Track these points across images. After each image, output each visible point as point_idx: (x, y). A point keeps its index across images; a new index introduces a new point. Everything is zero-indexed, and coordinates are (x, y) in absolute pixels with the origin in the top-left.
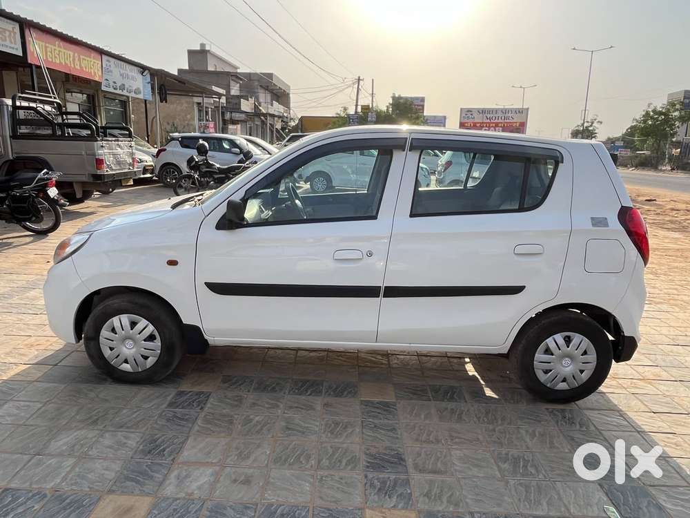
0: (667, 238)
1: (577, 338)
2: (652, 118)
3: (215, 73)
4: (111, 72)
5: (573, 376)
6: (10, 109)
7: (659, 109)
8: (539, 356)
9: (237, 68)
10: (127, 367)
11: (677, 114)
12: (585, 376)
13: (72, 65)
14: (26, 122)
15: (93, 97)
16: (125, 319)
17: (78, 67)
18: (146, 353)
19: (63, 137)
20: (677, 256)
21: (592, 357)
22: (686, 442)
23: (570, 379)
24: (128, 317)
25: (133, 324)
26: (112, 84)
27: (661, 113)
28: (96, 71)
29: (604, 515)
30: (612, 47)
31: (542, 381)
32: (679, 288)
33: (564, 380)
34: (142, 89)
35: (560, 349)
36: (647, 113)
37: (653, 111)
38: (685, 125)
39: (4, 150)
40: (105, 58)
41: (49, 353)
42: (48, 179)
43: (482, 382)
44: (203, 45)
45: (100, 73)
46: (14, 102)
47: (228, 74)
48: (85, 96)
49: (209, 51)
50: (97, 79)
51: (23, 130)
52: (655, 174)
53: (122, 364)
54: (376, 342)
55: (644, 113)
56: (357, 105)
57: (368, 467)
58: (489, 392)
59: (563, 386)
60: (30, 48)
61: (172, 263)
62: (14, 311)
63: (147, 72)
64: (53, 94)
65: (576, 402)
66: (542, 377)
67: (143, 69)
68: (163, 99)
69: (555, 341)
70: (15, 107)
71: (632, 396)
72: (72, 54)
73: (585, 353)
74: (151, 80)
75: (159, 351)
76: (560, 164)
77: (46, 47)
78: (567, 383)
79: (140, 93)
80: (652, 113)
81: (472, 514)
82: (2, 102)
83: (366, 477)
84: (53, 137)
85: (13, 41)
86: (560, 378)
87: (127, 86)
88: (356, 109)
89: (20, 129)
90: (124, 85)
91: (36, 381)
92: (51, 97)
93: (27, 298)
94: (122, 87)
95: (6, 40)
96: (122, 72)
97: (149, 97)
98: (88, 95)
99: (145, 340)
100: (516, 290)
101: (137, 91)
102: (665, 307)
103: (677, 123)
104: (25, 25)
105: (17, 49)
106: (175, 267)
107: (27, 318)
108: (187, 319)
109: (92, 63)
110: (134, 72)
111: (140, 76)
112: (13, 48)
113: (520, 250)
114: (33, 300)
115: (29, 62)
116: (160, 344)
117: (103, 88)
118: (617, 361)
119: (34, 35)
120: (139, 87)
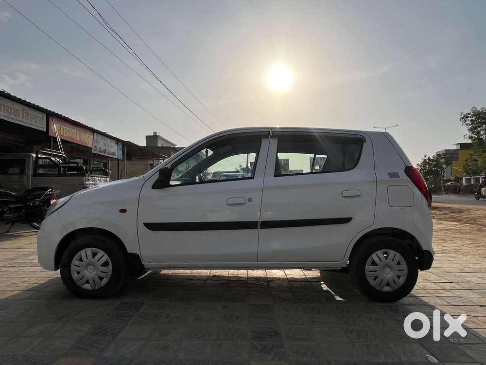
0: (449, 224)
1: (392, 253)
2: (428, 163)
3: (162, 148)
4: (99, 142)
5: (394, 281)
6: (34, 159)
7: (431, 158)
8: (368, 267)
9: (175, 145)
10: (87, 287)
11: (442, 160)
12: (402, 281)
13: (75, 138)
14: (43, 166)
15: (87, 160)
16: (89, 251)
17: (78, 139)
18: (102, 275)
19: (65, 175)
20: (457, 232)
21: (404, 266)
22: (479, 320)
23: (392, 283)
24: (91, 250)
25: (94, 255)
26: (98, 149)
27: (433, 161)
28: (89, 141)
29: (427, 361)
30: (396, 126)
31: (373, 285)
32: (461, 246)
33: (388, 284)
34: (116, 153)
35: (381, 261)
36: (425, 160)
37: (428, 159)
38: (449, 167)
39: (27, 184)
40: (95, 134)
41: (37, 285)
42: (52, 194)
43: (333, 293)
44: (155, 133)
45: (92, 143)
46: (37, 155)
47: (169, 148)
48: (82, 160)
49: (159, 136)
50: (90, 146)
51: (41, 171)
52: (436, 197)
53: (84, 284)
54: (258, 262)
55: (422, 161)
56: (247, 162)
57: (253, 338)
58: (338, 298)
59: (387, 289)
60: (51, 127)
61: (123, 211)
62: (17, 265)
63: (120, 143)
64: (62, 151)
65: (399, 301)
66: (372, 283)
67: (117, 141)
68: (129, 159)
69: (378, 256)
70: (37, 158)
71: (438, 298)
72: (76, 131)
73: (399, 263)
74: (122, 147)
75: (111, 274)
76: (365, 143)
77: (60, 127)
78: (390, 287)
79: (115, 155)
80: (427, 161)
81: (329, 362)
82: (30, 155)
83: (252, 343)
84: (59, 175)
85: (41, 123)
86: (384, 283)
87: (107, 151)
88: (247, 165)
89: (39, 170)
90: (106, 150)
91: (25, 299)
92: (60, 153)
93: (28, 259)
94: (105, 151)
95: (37, 122)
96: (105, 142)
97: (121, 157)
98: (84, 160)
99: (101, 266)
100: (347, 220)
101: (114, 154)
102: (453, 255)
103: (444, 166)
104: (50, 115)
105: (43, 128)
106: (125, 213)
107: (26, 269)
108: (131, 249)
109: (87, 137)
110: (112, 143)
111: (116, 145)
112: (41, 127)
113: (345, 194)
114: (31, 260)
115: (50, 135)
116: (111, 269)
117: (93, 151)
118: (422, 270)
119: (54, 120)
120: (115, 151)
